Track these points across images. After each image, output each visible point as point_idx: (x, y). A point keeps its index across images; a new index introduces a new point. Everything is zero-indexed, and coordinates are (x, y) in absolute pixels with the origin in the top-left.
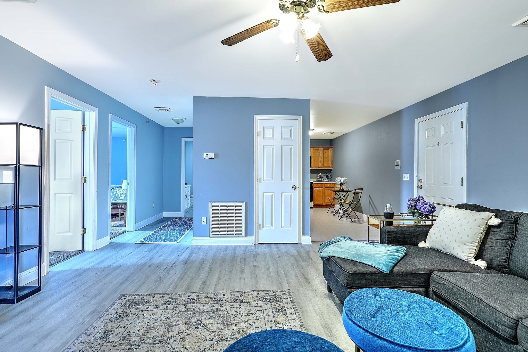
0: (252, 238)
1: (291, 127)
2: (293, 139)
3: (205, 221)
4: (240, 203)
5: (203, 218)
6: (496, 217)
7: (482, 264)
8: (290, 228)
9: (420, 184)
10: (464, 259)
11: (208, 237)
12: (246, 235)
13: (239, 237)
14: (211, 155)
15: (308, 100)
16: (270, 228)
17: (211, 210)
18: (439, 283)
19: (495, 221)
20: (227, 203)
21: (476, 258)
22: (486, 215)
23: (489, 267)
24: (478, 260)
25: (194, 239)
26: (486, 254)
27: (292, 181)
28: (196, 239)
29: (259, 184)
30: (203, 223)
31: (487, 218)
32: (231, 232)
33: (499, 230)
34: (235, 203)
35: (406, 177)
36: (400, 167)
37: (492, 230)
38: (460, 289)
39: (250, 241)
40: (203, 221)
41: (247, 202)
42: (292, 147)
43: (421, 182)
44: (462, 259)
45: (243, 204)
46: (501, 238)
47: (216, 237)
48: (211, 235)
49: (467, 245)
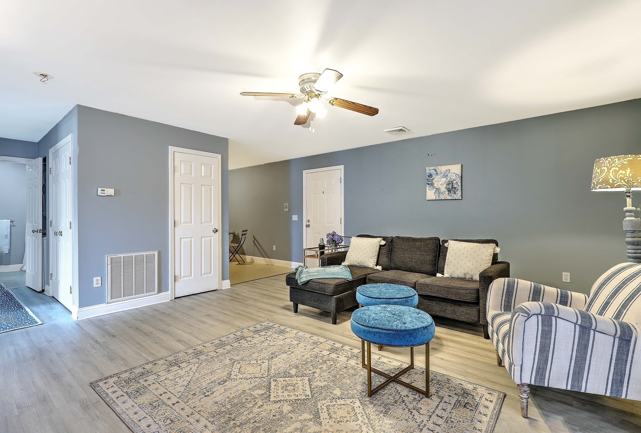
0: (168, 293)
1: (210, 165)
2: (213, 178)
3: (100, 282)
4: (152, 253)
5: (95, 279)
6: (383, 240)
7: (379, 268)
8: (211, 275)
9: (308, 224)
10: (371, 267)
11: (105, 304)
12: (160, 291)
13: (150, 295)
14: (110, 191)
15: (226, 140)
16: (188, 278)
17: (109, 267)
18: (373, 280)
19: (383, 243)
20: (134, 254)
21: (376, 265)
22: (379, 239)
23: (383, 269)
24: (377, 266)
25: (81, 311)
26: (380, 262)
27: (212, 223)
28: (83, 310)
29: (176, 228)
30: (95, 286)
31: (379, 241)
32: (139, 291)
33: (384, 247)
34: (145, 253)
35: (295, 218)
36: (289, 209)
37: (382, 248)
38: (386, 279)
39: (165, 297)
40: (95, 282)
41: (161, 251)
42: (211, 187)
43: (309, 222)
44: (370, 267)
45: (156, 253)
46: (386, 252)
47: (118, 301)
48: (109, 300)
49: (373, 258)
